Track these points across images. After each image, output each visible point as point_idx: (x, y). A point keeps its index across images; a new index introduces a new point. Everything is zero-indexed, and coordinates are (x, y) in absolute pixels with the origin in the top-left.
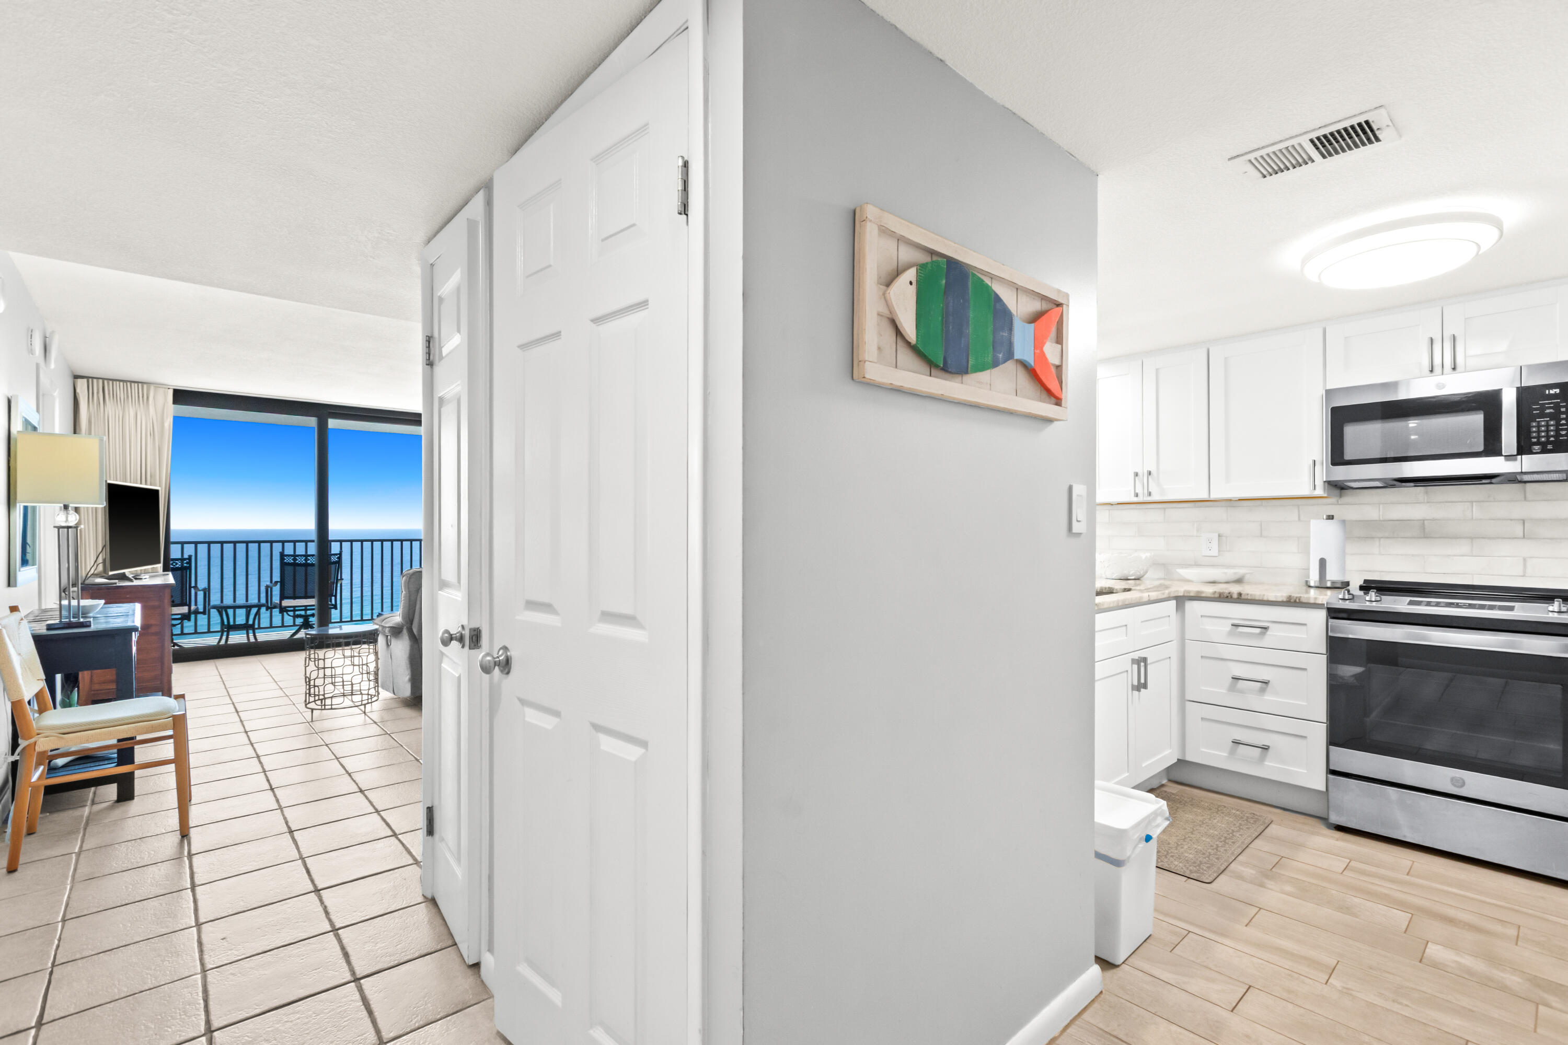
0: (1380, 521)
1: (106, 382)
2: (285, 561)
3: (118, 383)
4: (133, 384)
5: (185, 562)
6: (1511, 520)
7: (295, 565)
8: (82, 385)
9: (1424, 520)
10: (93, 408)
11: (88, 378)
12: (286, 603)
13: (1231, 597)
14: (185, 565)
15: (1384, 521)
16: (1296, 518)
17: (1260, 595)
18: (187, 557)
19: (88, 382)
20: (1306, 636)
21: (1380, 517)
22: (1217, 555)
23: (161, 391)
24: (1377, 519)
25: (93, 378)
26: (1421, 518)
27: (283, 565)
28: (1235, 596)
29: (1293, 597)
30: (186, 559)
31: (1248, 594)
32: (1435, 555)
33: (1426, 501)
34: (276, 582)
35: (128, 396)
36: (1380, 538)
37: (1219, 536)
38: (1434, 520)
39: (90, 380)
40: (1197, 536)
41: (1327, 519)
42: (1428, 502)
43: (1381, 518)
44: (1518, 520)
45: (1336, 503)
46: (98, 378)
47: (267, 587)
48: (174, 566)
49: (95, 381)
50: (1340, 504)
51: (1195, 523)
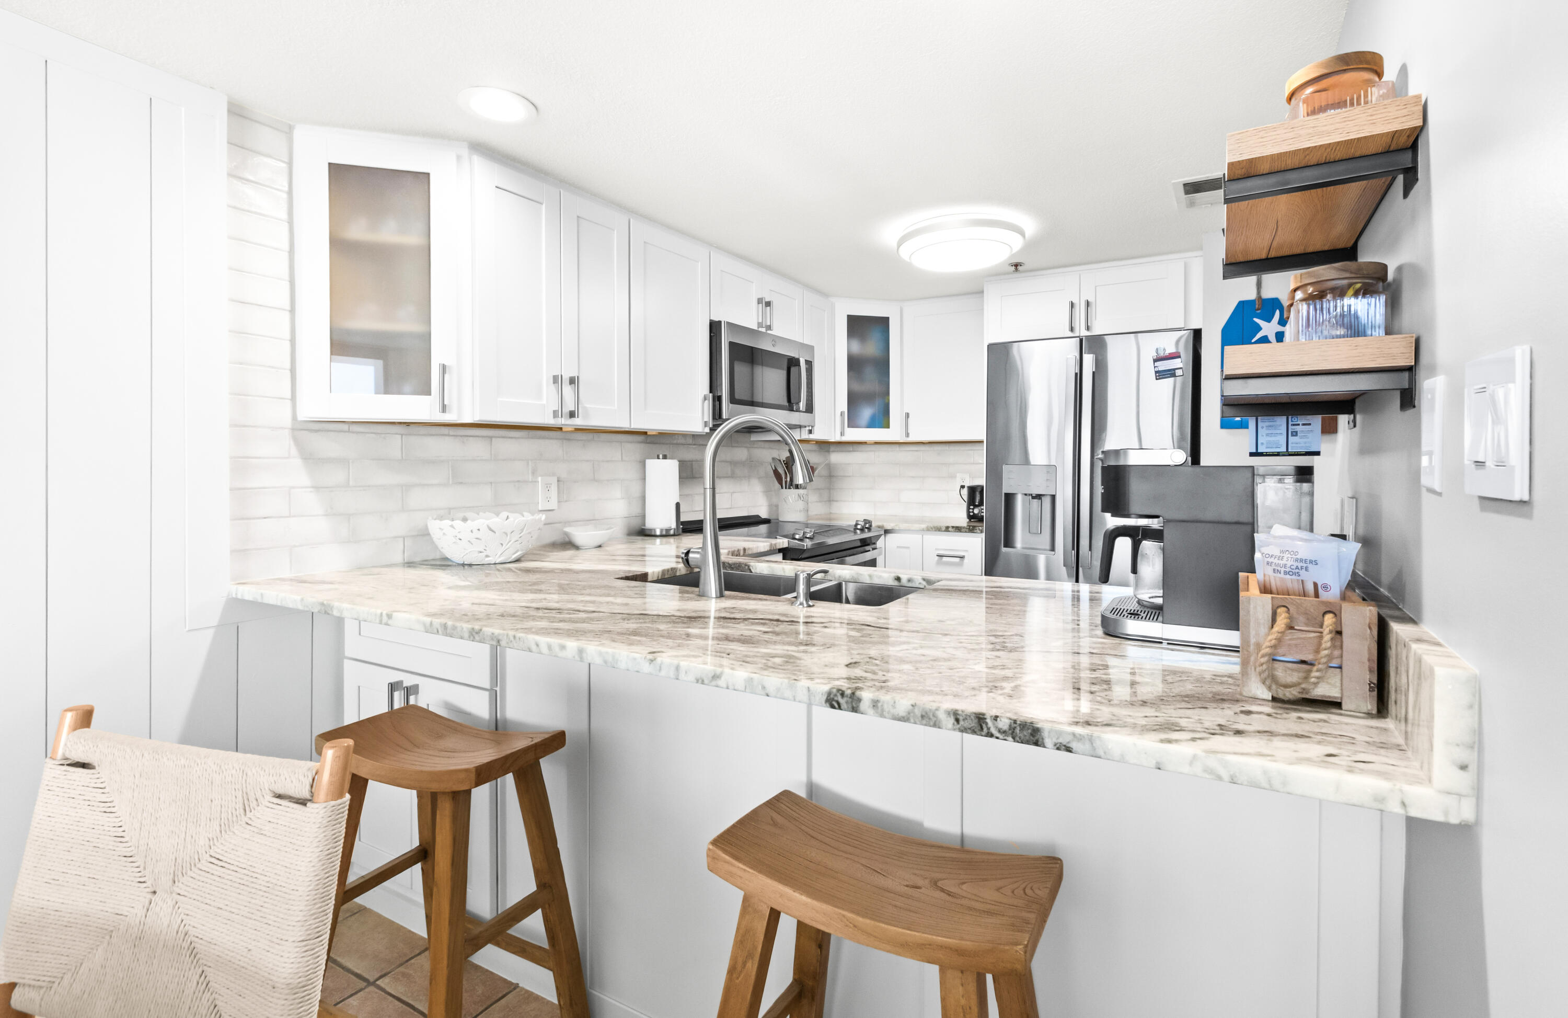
22: (555, 507)
37: (558, 481)
40: (532, 482)
51: (530, 462)
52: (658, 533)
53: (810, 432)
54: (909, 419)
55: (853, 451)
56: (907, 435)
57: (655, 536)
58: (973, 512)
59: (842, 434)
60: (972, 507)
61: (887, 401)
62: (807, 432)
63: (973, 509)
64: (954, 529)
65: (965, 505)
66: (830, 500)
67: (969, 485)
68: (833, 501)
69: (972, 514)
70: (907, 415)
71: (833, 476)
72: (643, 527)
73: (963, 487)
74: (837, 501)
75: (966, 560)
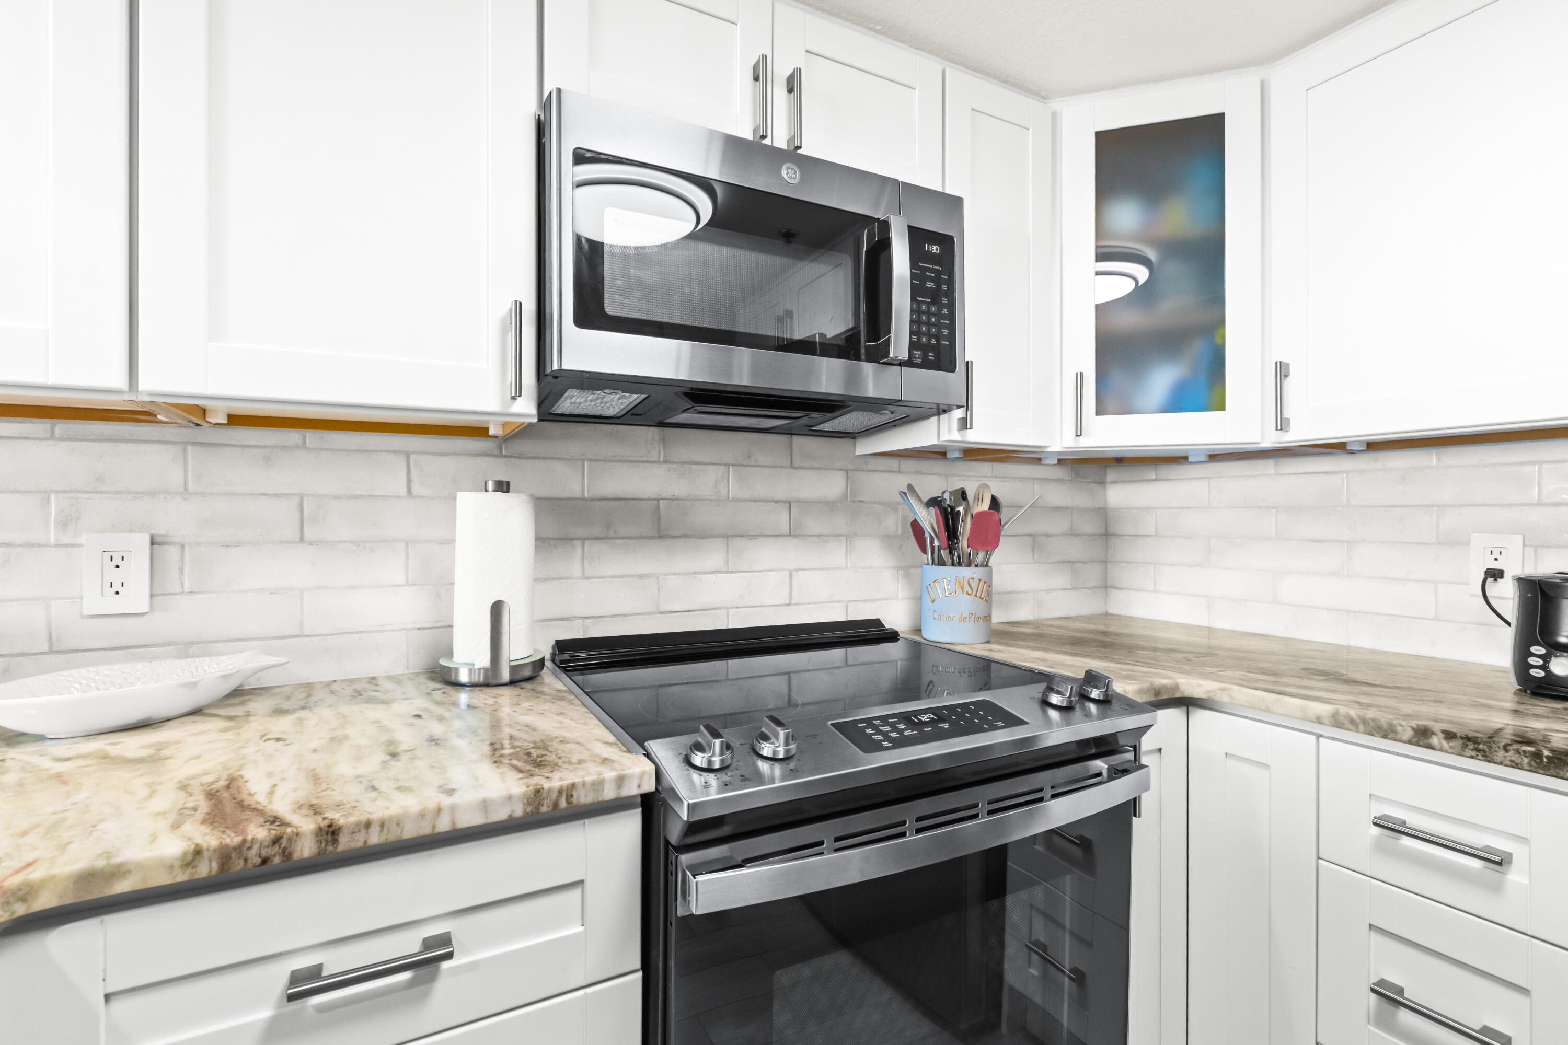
0: (584, 499)
6: (776, 502)
9: (658, 500)
13: (287, 855)
15: (592, 500)
16: (403, 490)
17: (422, 815)
20: (581, 929)
21: (583, 492)
22: (145, 608)
24: (578, 494)
26: (654, 497)
28: (306, 849)
29: (550, 791)
31: (368, 825)
32: (674, 574)
33: (662, 459)
36: (583, 540)
37: (153, 543)
38: (673, 499)
40: (57, 546)
41: (493, 491)
42: (666, 462)
43: (586, 495)
44: (783, 502)
45: (496, 452)
50: (505, 456)
51: (53, 497)
52: (464, 677)
53: (964, 424)
54: (1287, 383)
55: (1156, 480)
56: (1282, 424)
57: (457, 685)
58: (1544, 667)
59: (1079, 433)
60: (1539, 650)
61: (1218, 340)
62: (955, 425)
63: (1546, 658)
64: (1457, 743)
65: (1507, 637)
66: (1105, 587)
67: (1520, 573)
68: (1112, 587)
69: (1538, 673)
70: (1282, 371)
71: (1113, 535)
72: (444, 662)
73: (1495, 574)
74: (1121, 589)
75: (1515, 876)
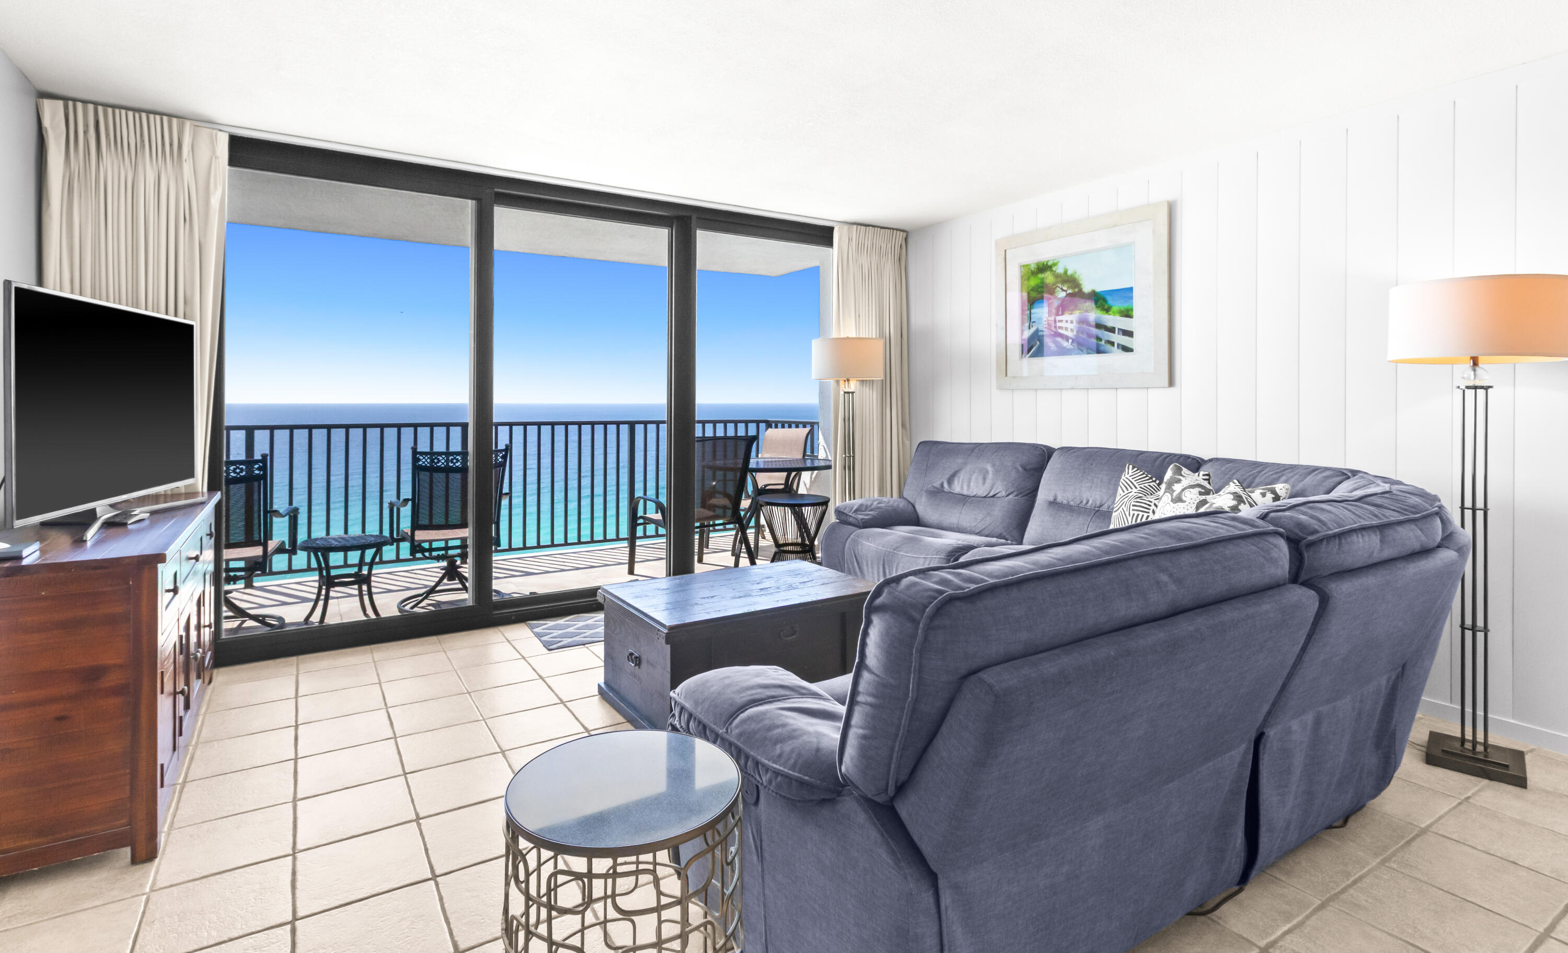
1: (100, 108)
2: (420, 463)
3: (123, 112)
4: (152, 116)
5: (256, 466)
7: (432, 469)
8: (52, 112)
10: (77, 162)
11: (65, 99)
12: (420, 535)
14: (257, 472)
18: (260, 458)
19: (66, 108)
23: (205, 133)
25: (75, 100)
27: (417, 469)
30: (257, 462)
34: (406, 501)
35: (142, 141)
39: (71, 103)
46: (84, 102)
47: (391, 506)
48: (238, 474)
49: (79, 106)
